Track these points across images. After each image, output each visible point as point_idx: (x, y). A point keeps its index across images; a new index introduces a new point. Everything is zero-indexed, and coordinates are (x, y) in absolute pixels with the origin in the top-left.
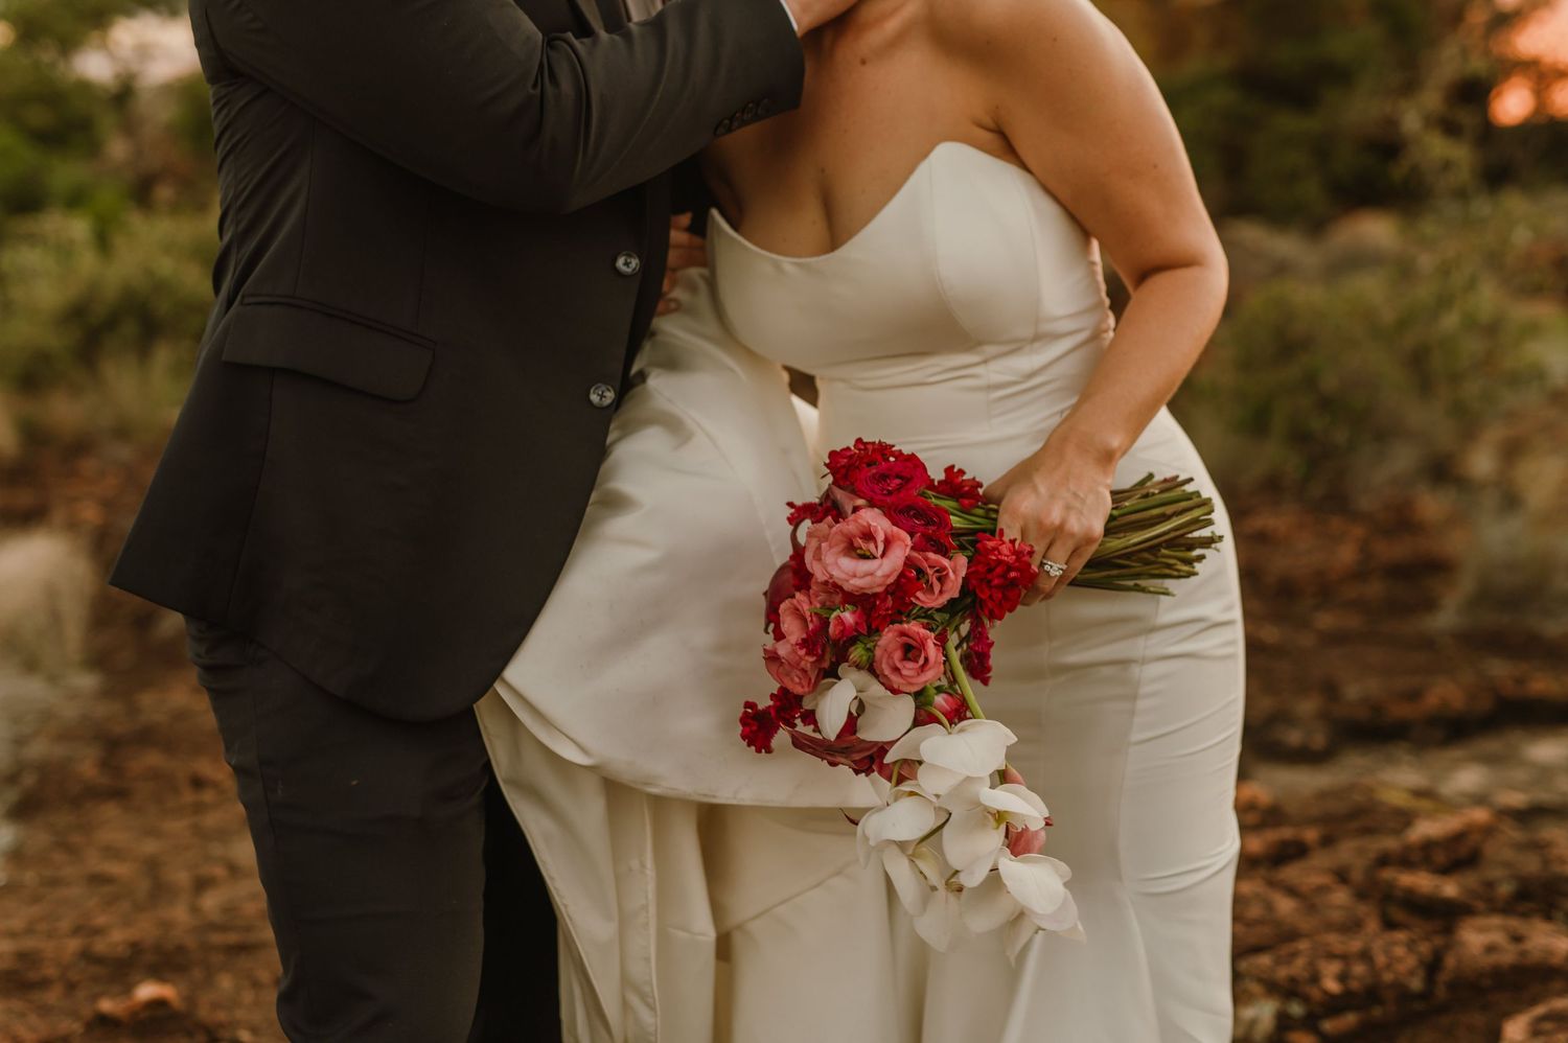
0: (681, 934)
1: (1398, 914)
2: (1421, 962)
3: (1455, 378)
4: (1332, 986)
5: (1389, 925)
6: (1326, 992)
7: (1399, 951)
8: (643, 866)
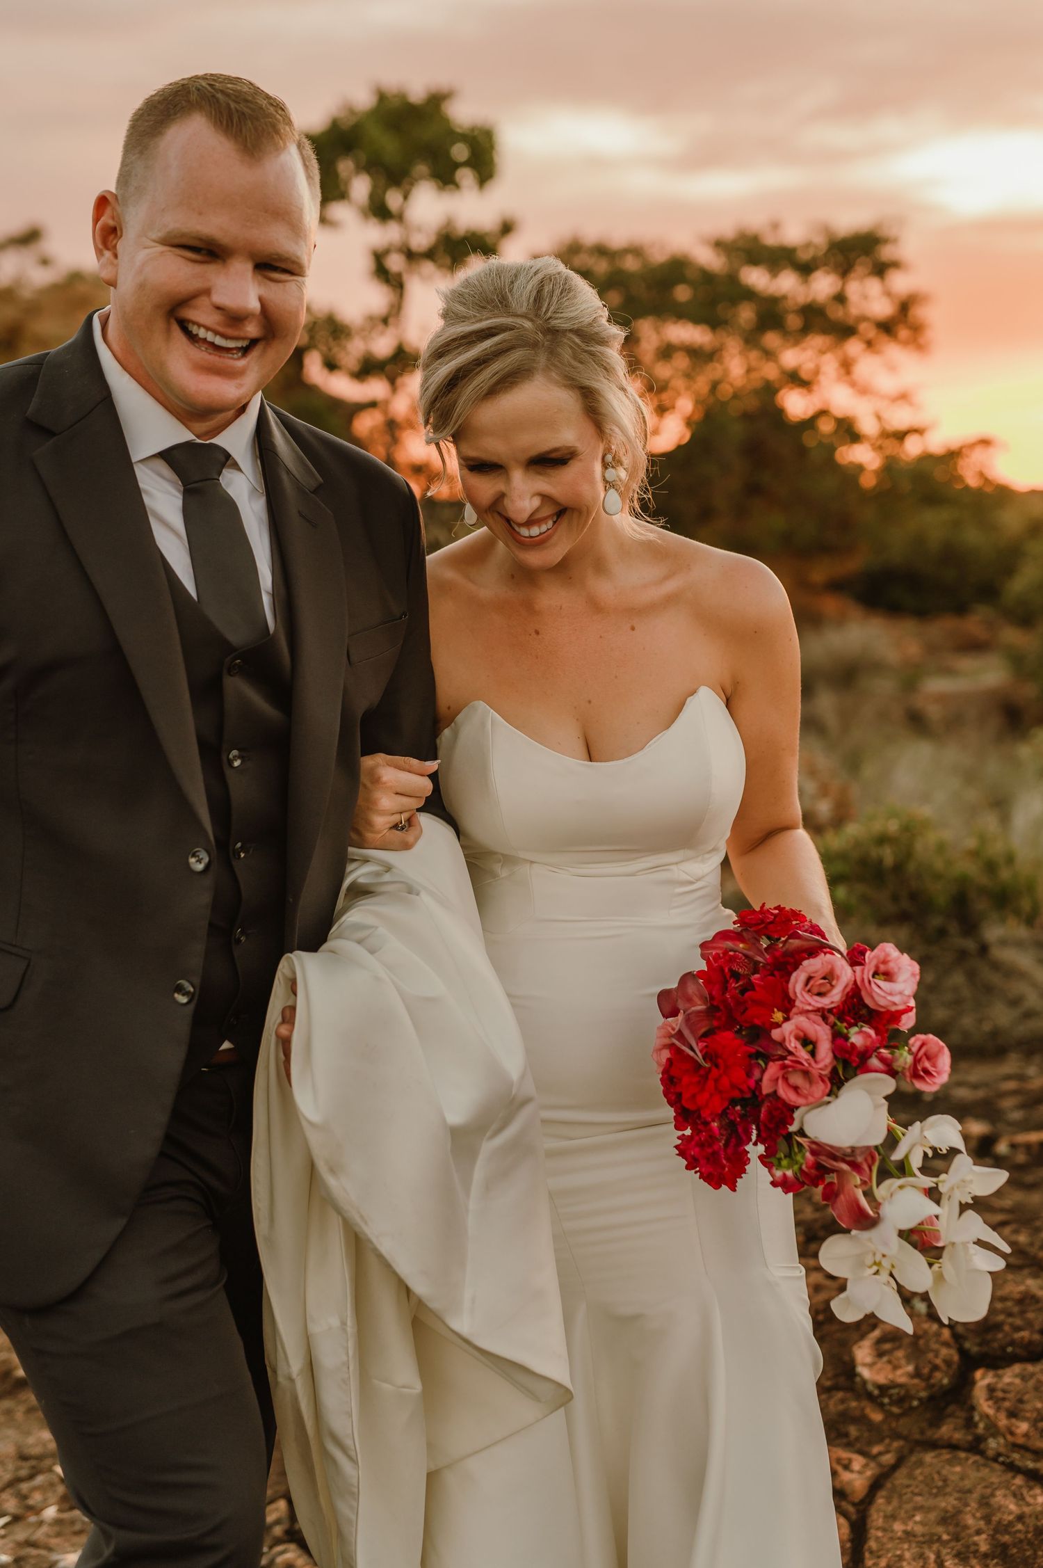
8: (344, 1323)
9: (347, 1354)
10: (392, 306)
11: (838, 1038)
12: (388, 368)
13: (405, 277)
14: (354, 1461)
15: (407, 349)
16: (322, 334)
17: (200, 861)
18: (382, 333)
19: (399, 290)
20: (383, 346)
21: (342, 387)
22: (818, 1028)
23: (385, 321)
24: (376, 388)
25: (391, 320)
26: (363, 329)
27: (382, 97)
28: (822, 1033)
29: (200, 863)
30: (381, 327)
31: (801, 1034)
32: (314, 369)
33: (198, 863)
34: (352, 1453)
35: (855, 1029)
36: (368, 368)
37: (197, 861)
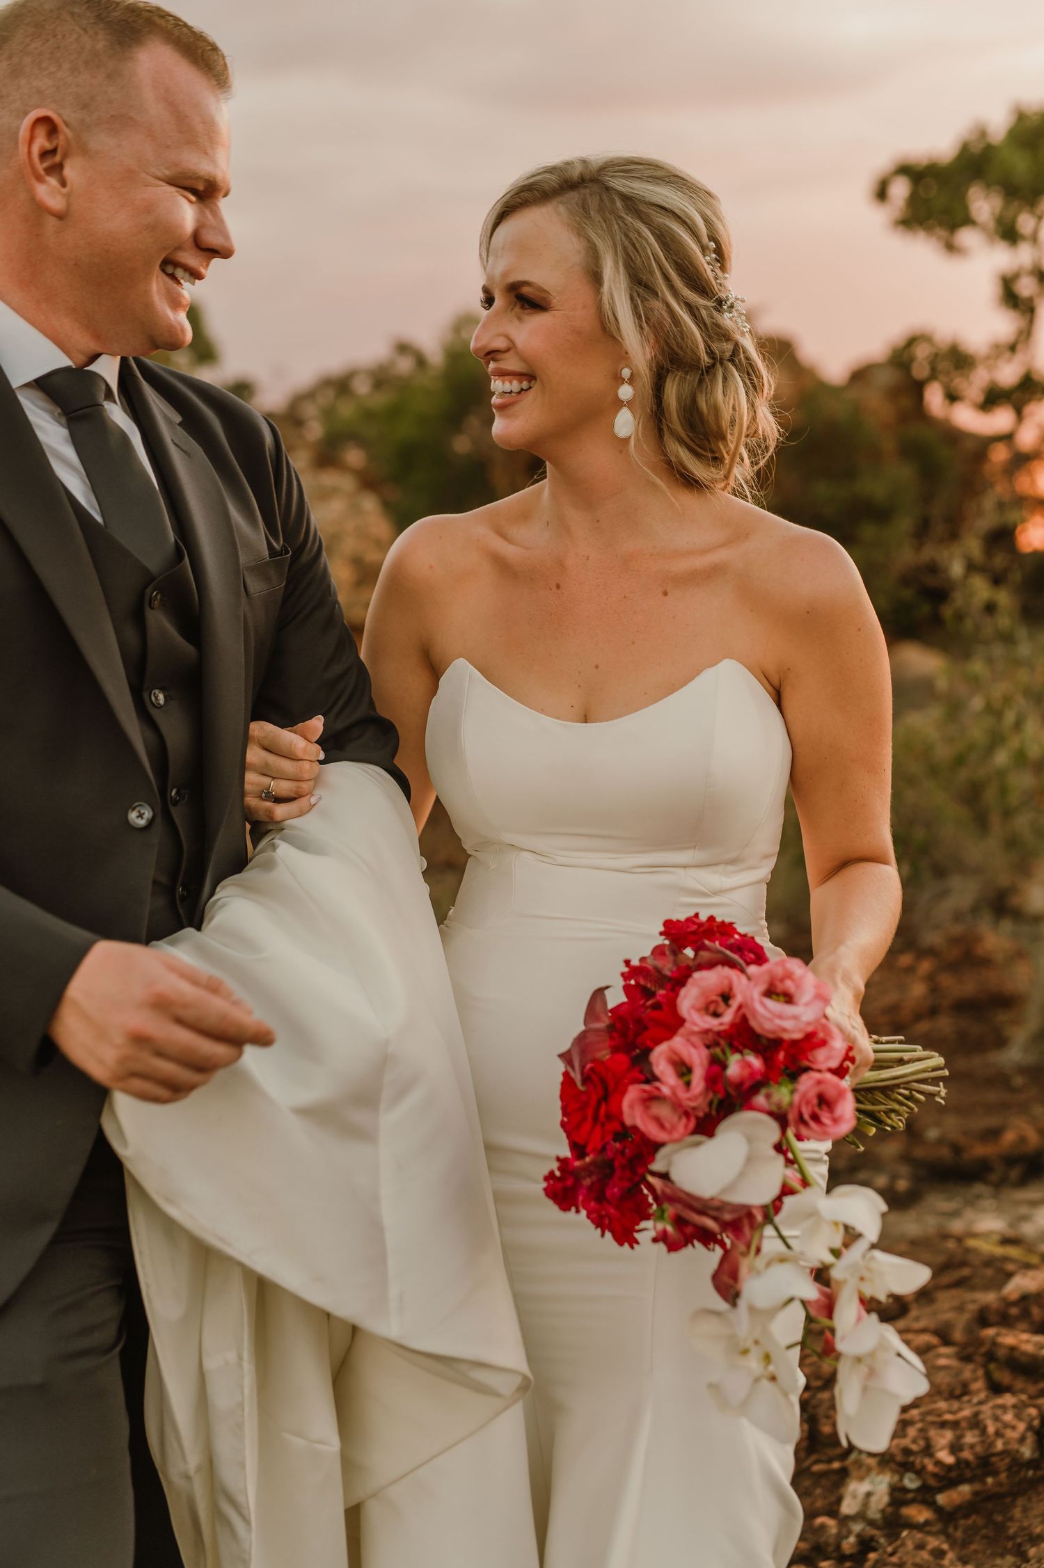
0: (299, 1442)
1: (1004, 1377)
2: (1030, 1427)
3: (1007, 814)
4: (946, 1457)
5: (996, 1389)
6: (938, 1463)
7: (1008, 1417)
8: (240, 1358)
9: (242, 1393)
10: (1020, 333)
11: (717, 1066)
12: (1015, 396)
13: (1036, 302)
14: (247, 1521)
15: (1035, 377)
16: (943, 365)
17: (141, 816)
18: (1009, 361)
19: (1028, 316)
20: (1008, 374)
21: (967, 418)
22: (693, 1051)
23: (1013, 348)
24: (1001, 420)
25: (1019, 347)
26: (988, 358)
27: (1021, 117)
28: (698, 1058)
29: (142, 818)
30: (1007, 354)
31: (676, 1058)
32: (934, 398)
33: (140, 818)
34: (245, 1512)
35: (737, 1057)
36: (993, 399)
37: (138, 817)
